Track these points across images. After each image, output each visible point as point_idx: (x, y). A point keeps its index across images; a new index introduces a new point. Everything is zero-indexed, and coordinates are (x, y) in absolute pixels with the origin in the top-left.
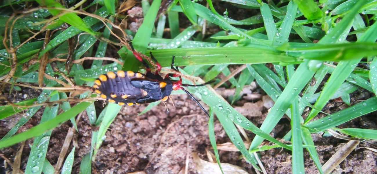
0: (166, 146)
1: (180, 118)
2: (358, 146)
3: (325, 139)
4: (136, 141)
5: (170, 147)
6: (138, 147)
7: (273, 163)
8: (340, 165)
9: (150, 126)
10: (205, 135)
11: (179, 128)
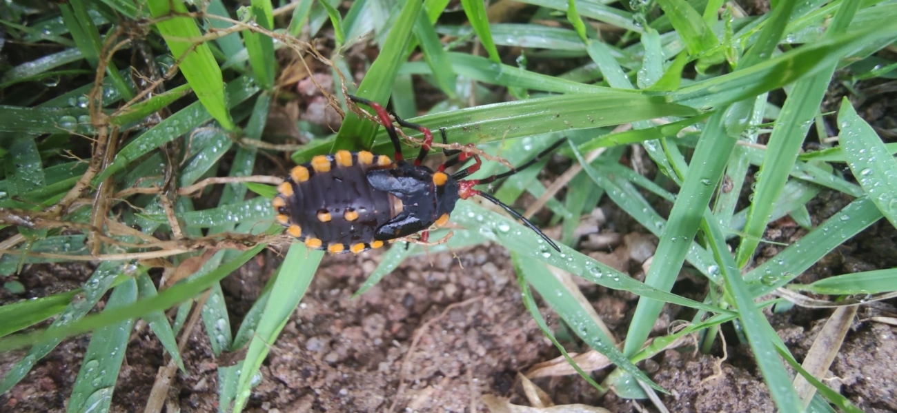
0: (415, 387)
1: (441, 312)
2: (856, 319)
3: (782, 318)
4: (337, 384)
5: (425, 387)
6: (342, 399)
7: (684, 386)
8: (830, 369)
9: (369, 344)
10: (508, 347)
11: (442, 336)
